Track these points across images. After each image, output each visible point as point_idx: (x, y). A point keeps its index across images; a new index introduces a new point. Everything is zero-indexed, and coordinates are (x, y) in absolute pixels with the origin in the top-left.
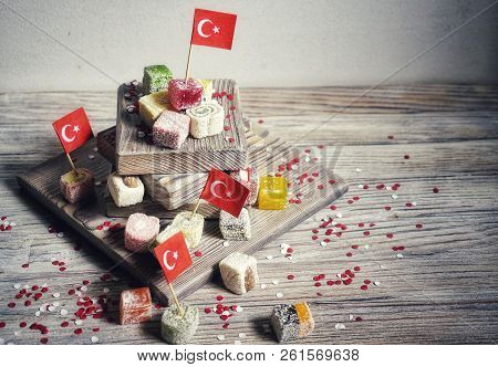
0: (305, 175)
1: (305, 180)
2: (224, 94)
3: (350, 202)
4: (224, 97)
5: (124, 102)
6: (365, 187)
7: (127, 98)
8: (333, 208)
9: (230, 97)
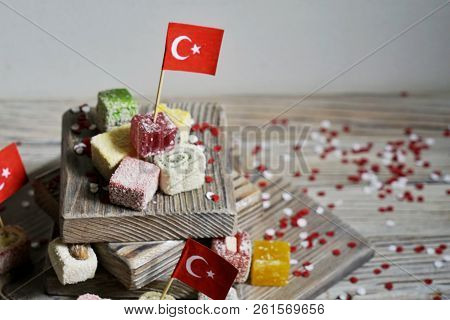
0: (316, 235)
1: (315, 242)
2: (205, 127)
3: (377, 272)
4: (207, 133)
5: (71, 137)
6: (399, 250)
7: (75, 133)
8: (353, 281)
9: (214, 132)
